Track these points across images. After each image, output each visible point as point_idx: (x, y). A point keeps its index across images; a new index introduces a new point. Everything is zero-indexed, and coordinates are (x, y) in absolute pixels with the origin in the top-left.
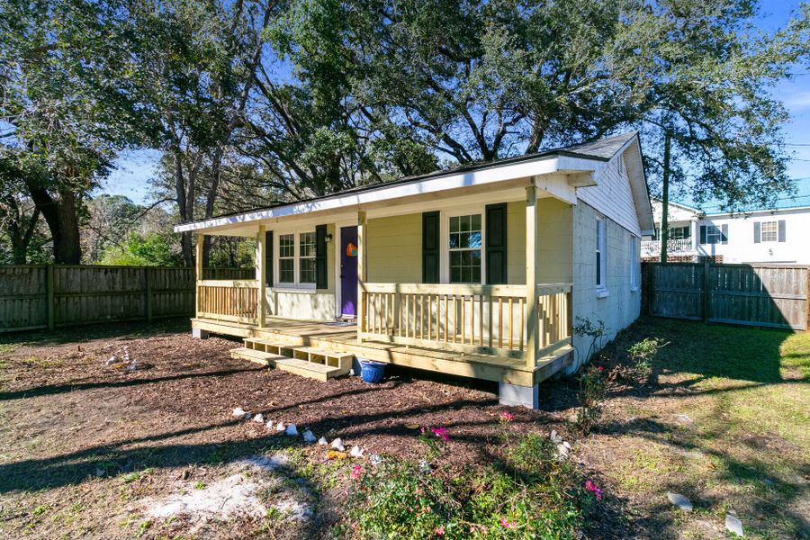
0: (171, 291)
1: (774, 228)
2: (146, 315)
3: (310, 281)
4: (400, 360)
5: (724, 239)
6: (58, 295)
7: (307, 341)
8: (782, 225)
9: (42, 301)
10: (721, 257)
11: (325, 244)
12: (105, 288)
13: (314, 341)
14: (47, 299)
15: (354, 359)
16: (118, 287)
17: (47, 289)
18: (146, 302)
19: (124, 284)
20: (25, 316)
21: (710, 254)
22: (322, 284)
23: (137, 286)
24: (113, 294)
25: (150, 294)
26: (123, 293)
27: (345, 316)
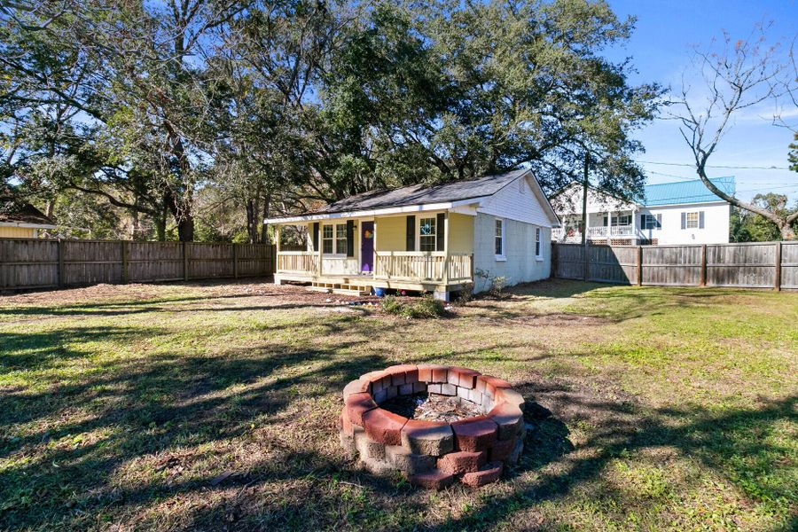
0: (248, 260)
1: (696, 218)
2: (234, 275)
3: (343, 252)
4: (393, 286)
5: (659, 226)
6: (189, 260)
7: (347, 281)
8: (702, 215)
9: (182, 263)
10: (656, 240)
11: (352, 231)
12: (212, 257)
13: (350, 281)
14: (184, 262)
15: (372, 288)
16: (219, 257)
17: (184, 256)
18: (234, 267)
19: (222, 254)
20: (174, 272)
21: (648, 238)
22: (351, 254)
23: (229, 256)
24: (216, 260)
25: (236, 261)
26: (222, 260)
27: (363, 272)
